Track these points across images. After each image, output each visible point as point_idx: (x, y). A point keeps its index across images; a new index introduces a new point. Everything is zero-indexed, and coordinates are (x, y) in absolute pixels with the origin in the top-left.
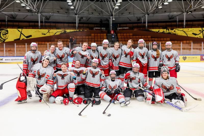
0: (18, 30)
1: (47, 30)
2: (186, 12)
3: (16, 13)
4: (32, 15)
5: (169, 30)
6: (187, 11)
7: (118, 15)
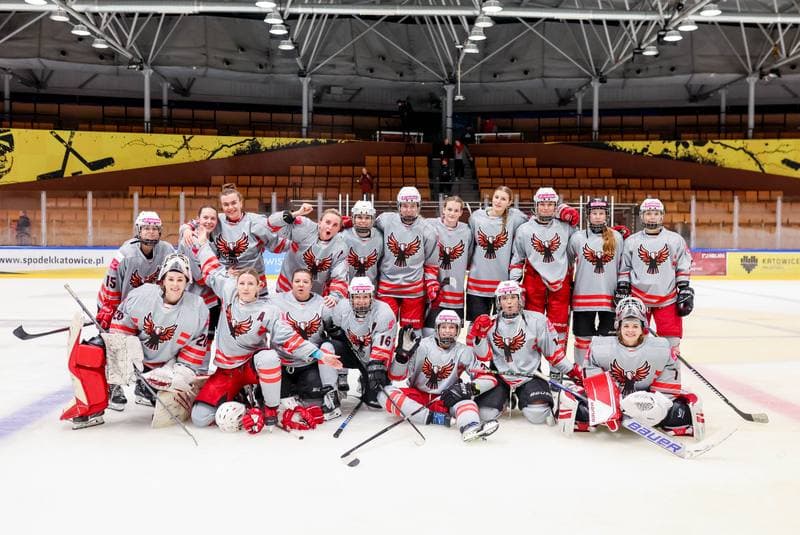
0: (57, 137)
1: (178, 139)
2: (757, 74)
3: (50, 64)
4: (118, 74)
5: (686, 145)
6: (761, 69)
7: (476, 79)
